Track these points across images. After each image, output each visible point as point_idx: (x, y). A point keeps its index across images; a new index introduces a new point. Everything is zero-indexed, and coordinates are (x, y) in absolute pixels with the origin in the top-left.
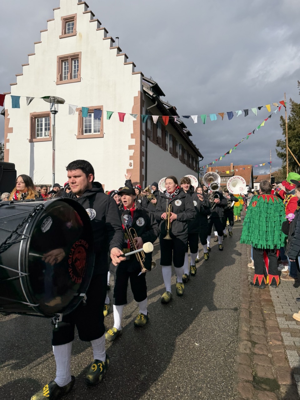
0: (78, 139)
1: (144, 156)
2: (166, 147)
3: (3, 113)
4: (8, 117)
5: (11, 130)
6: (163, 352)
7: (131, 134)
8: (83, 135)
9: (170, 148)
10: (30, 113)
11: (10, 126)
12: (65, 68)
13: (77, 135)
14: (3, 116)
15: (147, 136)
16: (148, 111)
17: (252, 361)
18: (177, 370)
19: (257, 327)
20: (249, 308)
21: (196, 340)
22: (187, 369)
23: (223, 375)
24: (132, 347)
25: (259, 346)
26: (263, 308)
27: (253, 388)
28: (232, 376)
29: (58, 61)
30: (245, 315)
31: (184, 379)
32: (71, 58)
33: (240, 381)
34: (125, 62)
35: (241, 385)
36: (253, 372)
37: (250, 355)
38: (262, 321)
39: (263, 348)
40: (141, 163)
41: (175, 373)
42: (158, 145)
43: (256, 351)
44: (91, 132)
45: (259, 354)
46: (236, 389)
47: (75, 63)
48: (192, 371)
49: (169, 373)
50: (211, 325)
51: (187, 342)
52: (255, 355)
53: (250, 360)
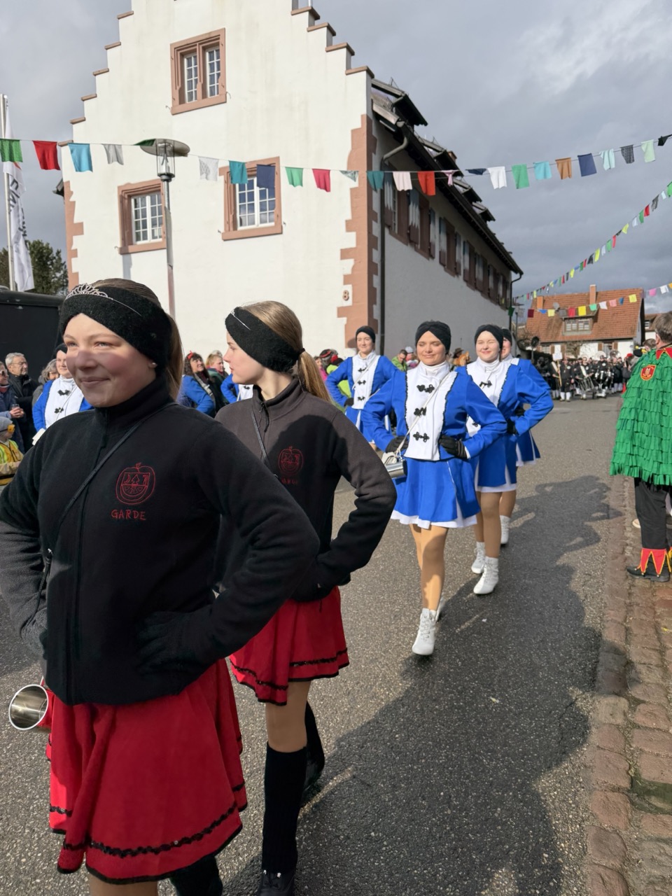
0: (225, 240)
1: (377, 274)
2: (430, 250)
3: (60, 189)
4: (72, 199)
5: (79, 229)
6: (413, 715)
7: (347, 221)
8: (235, 232)
9: (440, 252)
10: (119, 187)
11: (76, 220)
12: (190, 71)
13: (222, 230)
14: (60, 197)
15: (384, 224)
16: (386, 162)
17: (627, 741)
18: (445, 756)
19: (645, 664)
20: (625, 621)
21: (493, 690)
22: (468, 755)
23: (556, 773)
24: (343, 703)
25: (650, 708)
26: (659, 620)
27: (629, 805)
28: (577, 774)
29: (173, 57)
30: (613, 637)
31: (461, 778)
32: (201, 46)
33: (597, 787)
34: (327, 46)
35: (599, 796)
36: (630, 768)
37: (625, 729)
38: (657, 650)
39: (657, 713)
40: (371, 290)
41: (441, 764)
42: (411, 245)
43: (639, 718)
44: (254, 223)
45: (646, 727)
46: (586, 806)
47: (211, 59)
48: (482, 761)
49: (426, 762)
50: (530, 658)
51: (471, 694)
52: (636, 731)
53: (623, 741)
